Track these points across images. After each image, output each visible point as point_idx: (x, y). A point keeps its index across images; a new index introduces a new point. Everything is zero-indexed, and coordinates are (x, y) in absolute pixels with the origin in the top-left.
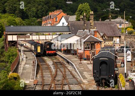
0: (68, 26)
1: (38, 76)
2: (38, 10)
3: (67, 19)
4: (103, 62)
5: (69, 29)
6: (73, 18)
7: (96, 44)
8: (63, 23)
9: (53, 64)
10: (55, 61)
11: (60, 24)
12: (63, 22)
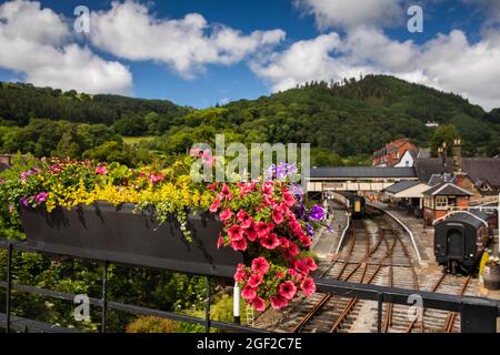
0: (413, 167)
1: (345, 249)
2: (371, 141)
3: (414, 155)
4: (454, 231)
5: (415, 172)
6: (424, 153)
7: (459, 200)
8: (407, 162)
9: (378, 233)
10: (383, 227)
11: (402, 164)
12: (407, 160)
